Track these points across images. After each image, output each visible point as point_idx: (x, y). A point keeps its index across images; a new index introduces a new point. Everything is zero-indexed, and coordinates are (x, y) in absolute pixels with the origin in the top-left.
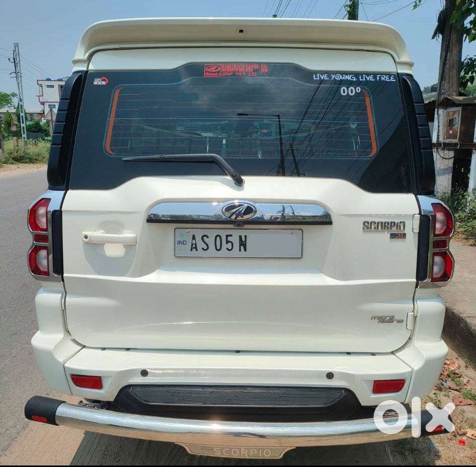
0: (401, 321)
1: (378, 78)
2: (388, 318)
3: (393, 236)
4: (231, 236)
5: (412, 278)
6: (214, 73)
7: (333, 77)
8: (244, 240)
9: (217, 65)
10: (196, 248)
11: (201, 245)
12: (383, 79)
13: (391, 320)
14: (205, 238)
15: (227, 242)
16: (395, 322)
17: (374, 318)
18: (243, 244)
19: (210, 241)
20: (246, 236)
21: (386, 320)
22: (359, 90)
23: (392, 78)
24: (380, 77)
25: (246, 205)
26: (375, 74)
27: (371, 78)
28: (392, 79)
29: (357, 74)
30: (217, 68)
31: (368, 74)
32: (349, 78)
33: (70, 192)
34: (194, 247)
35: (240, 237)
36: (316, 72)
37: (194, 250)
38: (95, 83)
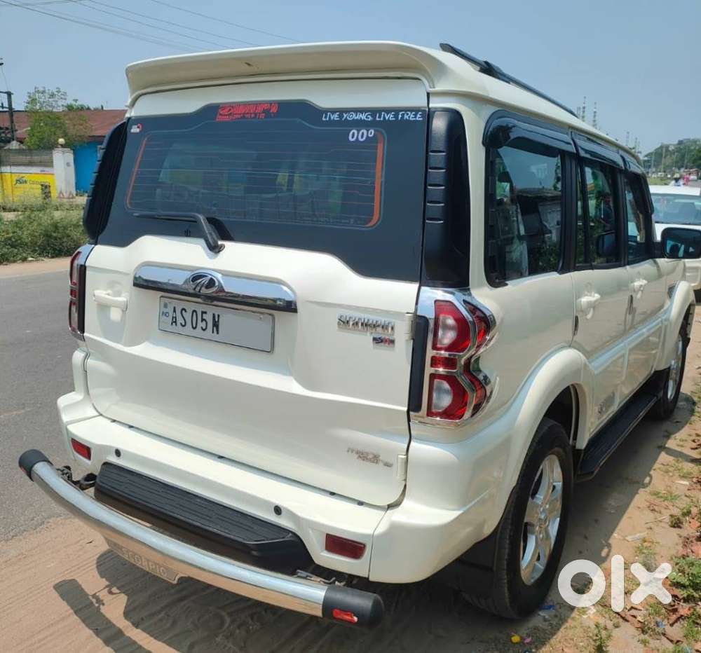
0: (388, 465)
1: (400, 116)
2: (370, 456)
3: (378, 341)
4: (205, 313)
5: (403, 406)
6: (225, 115)
7: (345, 116)
8: (217, 320)
9: (231, 106)
10: (175, 322)
11: (180, 320)
12: (406, 117)
13: (375, 459)
14: (183, 312)
15: (203, 320)
16: (381, 464)
17: (350, 450)
18: (216, 325)
19: (188, 316)
20: (219, 316)
21: (369, 457)
22: (372, 133)
23: (418, 116)
24: (403, 115)
25: (210, 276)
26: (396, 111)
27: (390, 117)
28: (419, 118)
29: (374, 112)
30: (230, 110)
31: (388, 111)
32: (363, 117)
33: (97, 246)
34: (174, 322)
35: (214, 315)
36: (326, 111)
37: (174, 324)
38: (132, 131)
